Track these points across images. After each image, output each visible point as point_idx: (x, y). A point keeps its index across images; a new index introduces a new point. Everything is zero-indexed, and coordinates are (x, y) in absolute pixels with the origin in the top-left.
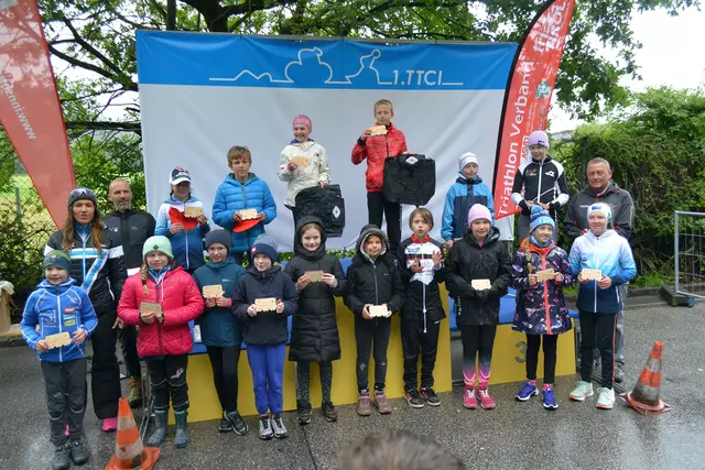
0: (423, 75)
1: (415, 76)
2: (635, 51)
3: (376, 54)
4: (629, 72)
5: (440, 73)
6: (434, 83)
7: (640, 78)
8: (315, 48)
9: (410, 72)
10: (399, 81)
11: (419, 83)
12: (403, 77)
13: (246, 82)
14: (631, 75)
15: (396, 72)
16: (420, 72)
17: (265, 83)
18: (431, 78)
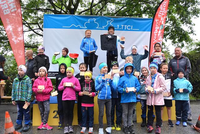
0: (126, 27)
1: (124, 27)
2: (193, 27)
3: (112, 20)
4: (192, 33)
5: (132, 26)
6: (130, 29)
7: (195, 35)
8: (94, 18)
9: (123, 26)
10: (119, 28)
11: (125, 29)
12: (120, 27)
13: (73, 28)
14: (193, 34)
15: (118, 26)
16: (126, 26)
17: (79, 28)
18: (129, 27)
